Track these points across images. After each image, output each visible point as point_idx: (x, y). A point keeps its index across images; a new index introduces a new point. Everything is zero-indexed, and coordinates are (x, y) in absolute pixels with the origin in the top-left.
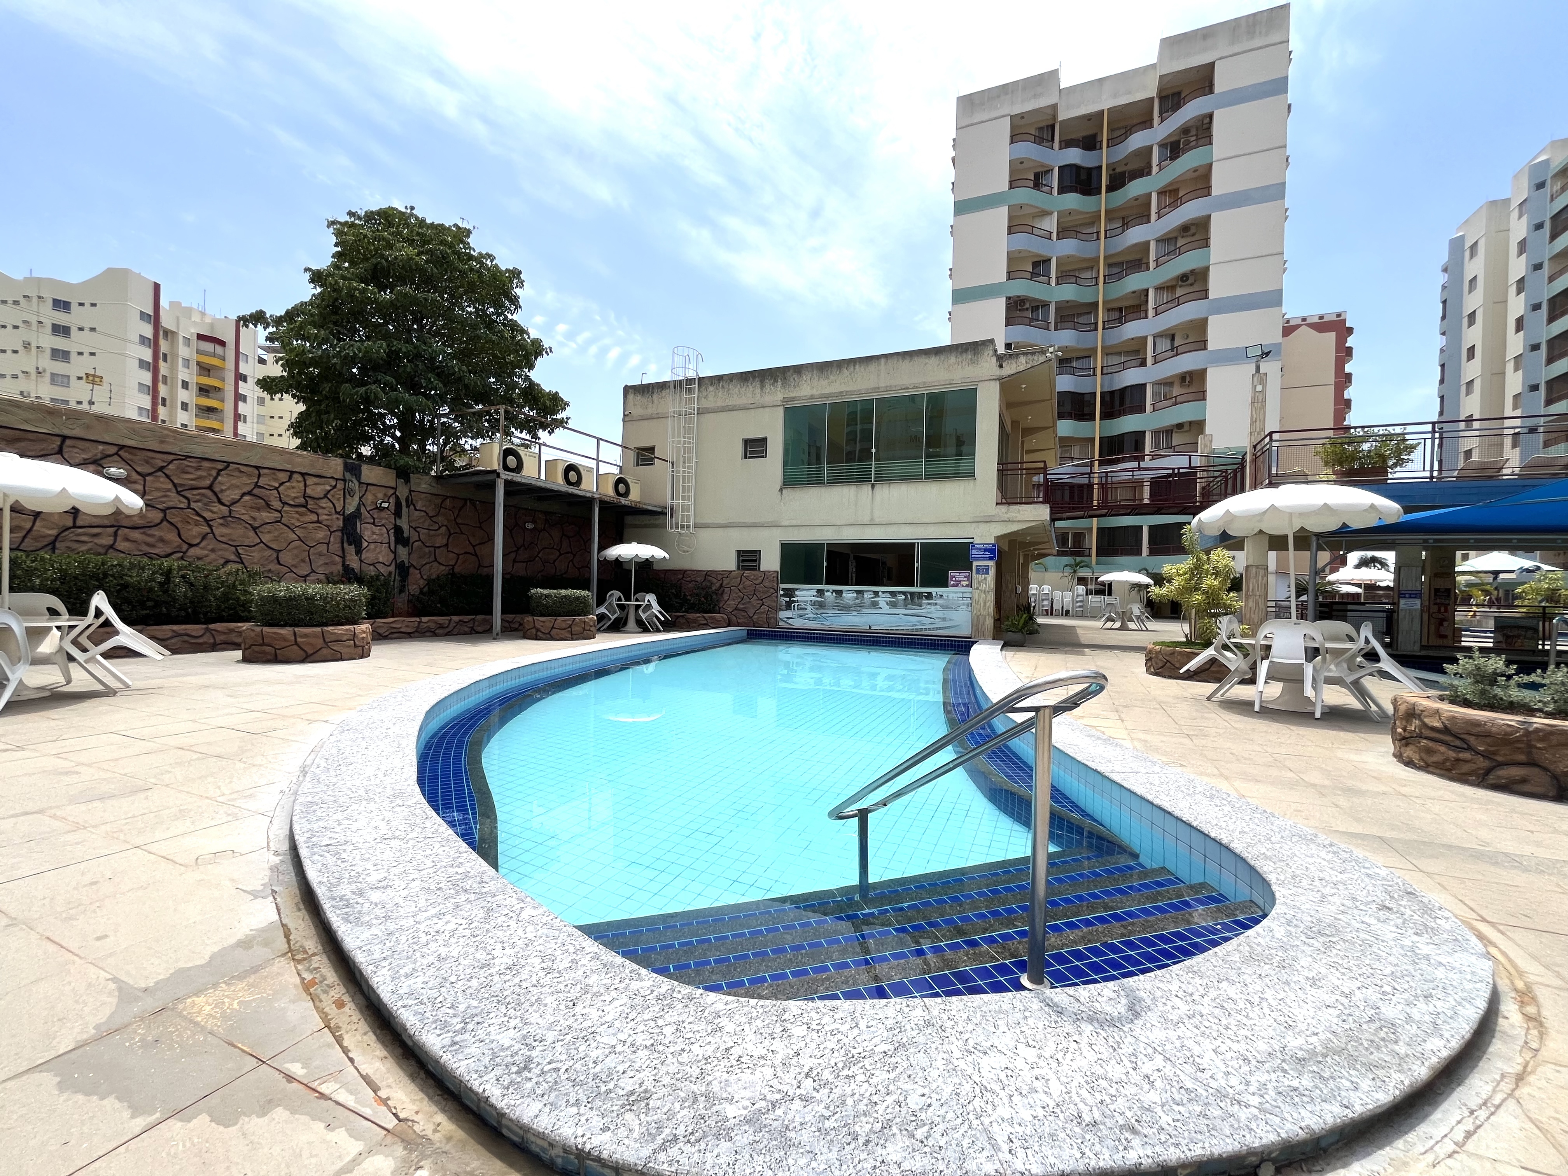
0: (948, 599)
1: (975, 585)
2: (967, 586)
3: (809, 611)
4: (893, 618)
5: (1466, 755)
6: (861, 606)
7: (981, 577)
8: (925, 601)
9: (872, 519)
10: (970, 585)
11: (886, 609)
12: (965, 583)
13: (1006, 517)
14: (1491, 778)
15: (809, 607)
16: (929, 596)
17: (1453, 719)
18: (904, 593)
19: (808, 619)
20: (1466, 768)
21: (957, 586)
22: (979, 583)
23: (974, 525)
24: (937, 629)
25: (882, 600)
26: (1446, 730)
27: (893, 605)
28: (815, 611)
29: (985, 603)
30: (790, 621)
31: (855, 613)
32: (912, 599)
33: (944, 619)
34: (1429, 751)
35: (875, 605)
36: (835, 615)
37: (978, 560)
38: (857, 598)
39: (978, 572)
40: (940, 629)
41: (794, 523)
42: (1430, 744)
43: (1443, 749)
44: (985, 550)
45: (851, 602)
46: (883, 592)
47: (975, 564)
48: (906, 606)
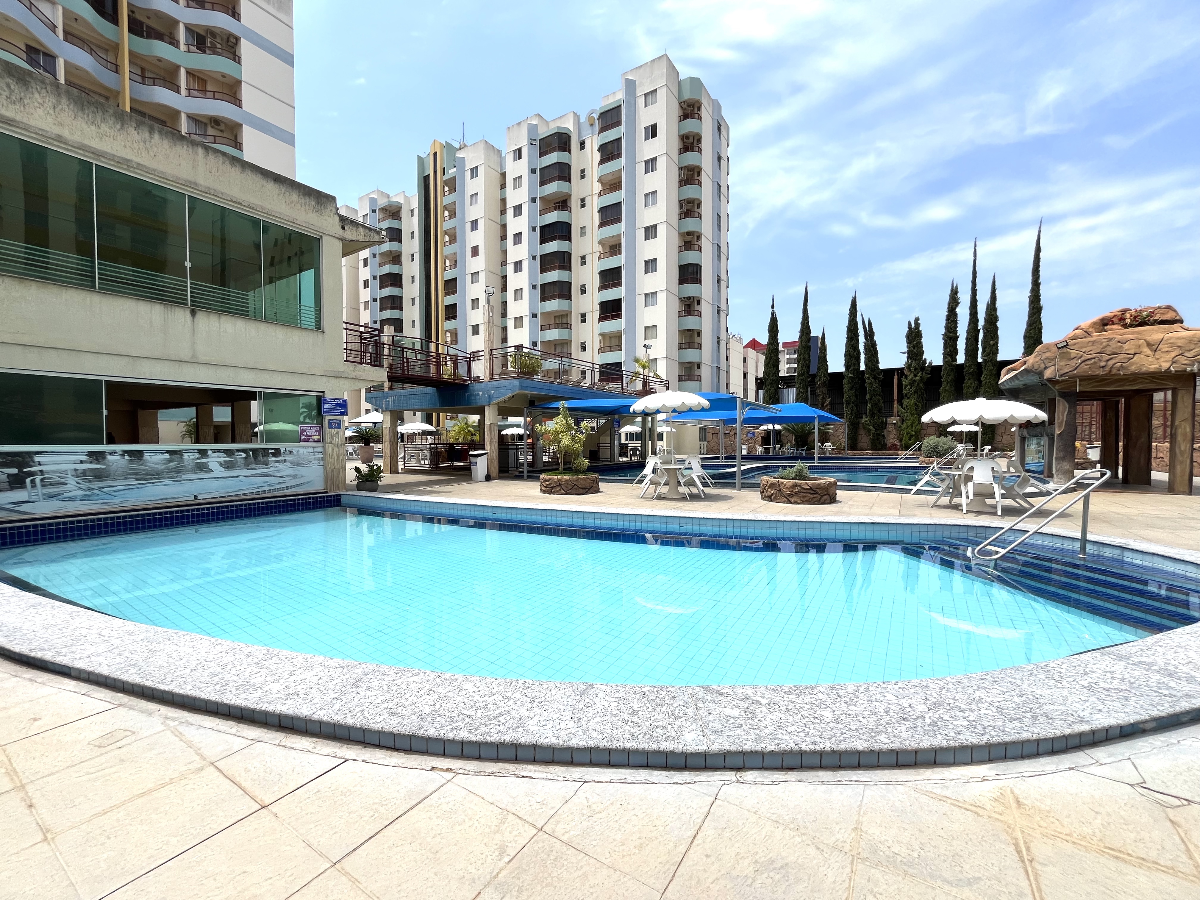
0: (298, 455)
1: (328, 439)
2: (319, 440)
3: (73, 486)
4: (230, 482)
5: (815, 496)
6: (179, 470)
7: (334, 431)
8: (272, 459)
9: (194, 356)
10: (322, 440)
11: (219, 471)
12: (316, 438)
13: (354, 375)
14: (821, 501)
15: (72, 482)
16: (277, 452)
17: (812, 484)
18: (245, 451)
19: (71, 499)
20: (815, 500)
21: (308, 440)
22: (332, 437)
23: (325, 379)
24: (287, 488)
25: (213, 462)
26: (811, 489)
27: (229, 466)
28: (84, 485)
29: (338, 457)
30: (24, 508)
31: (169, 481)
32: (255, 457)
33: (295, 477)
34: (804, 497)
35: (202, 468)
36: (129, 487)
37: (330, 414)
38: (170, 461)
39: (330, 427)
40: (291, 487)
41: (26, 340)
42: (805, 494)
43: (809, 495)
44: (337, 405)
45: (160, 467)
46: (214, 451)
47: (327, 418)
48: (247, 466)
